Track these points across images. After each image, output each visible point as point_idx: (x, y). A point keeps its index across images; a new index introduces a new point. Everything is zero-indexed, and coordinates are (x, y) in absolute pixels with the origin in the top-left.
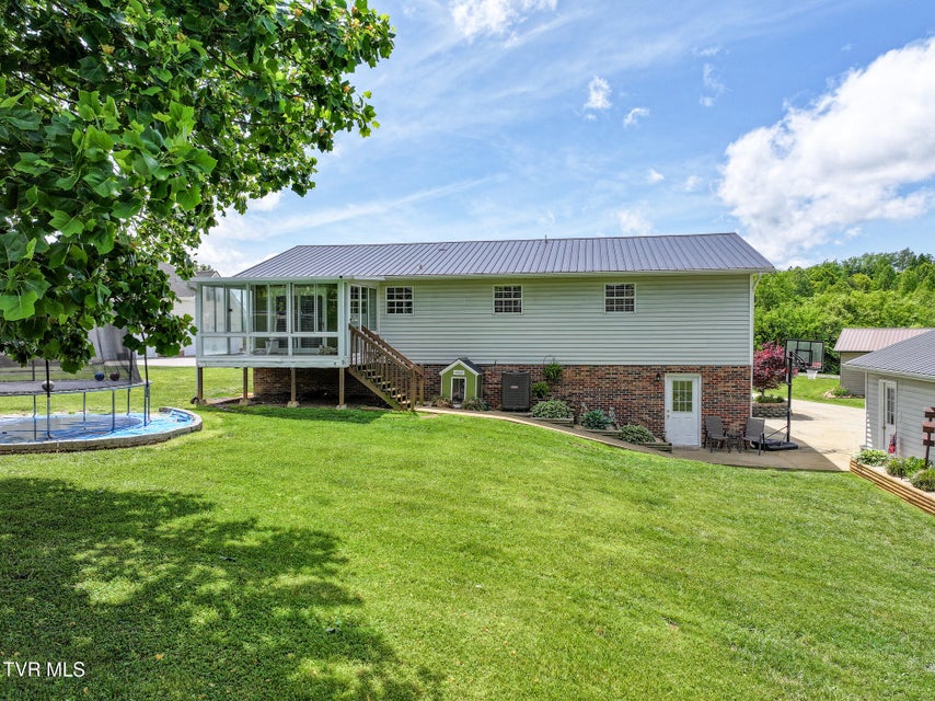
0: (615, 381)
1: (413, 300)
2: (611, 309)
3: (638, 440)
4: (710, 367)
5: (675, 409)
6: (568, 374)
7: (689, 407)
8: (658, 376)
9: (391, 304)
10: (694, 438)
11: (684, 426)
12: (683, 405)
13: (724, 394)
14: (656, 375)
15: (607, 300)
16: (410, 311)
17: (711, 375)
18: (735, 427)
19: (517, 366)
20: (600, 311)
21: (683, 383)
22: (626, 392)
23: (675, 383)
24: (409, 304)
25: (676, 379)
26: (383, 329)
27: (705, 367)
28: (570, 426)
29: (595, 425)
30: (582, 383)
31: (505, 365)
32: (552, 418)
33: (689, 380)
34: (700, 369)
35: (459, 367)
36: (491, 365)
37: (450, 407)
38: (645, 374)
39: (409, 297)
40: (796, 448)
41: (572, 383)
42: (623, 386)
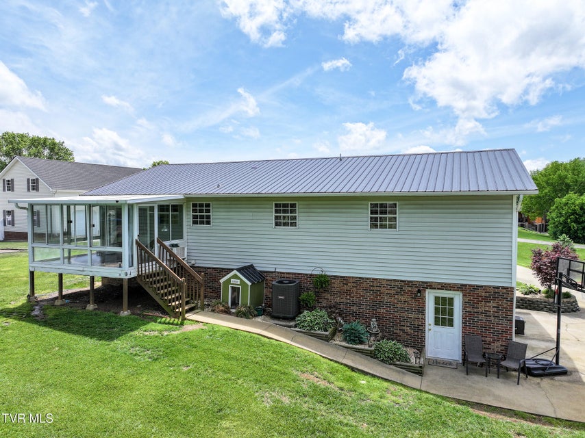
0: (380, 294)
1: (211, 214)
2: (376, 227)
4: (470, 285)
5: (437, 323)
6: (337, 283)
7: (451, 324)
8: (419, 291)
9: (195, 217)
10: (455, 354)
11: (444, 340)
12: (444, 318)
13: (485, 313)
14: (417, 290)
15: (371, 218)
16: (208, 223)
17: (472, 294)
19: (293, 274)
20: (365, 227)
21: (444, 299)
22: (388, 305)
23: (437, 299)
24: (208, 217)
25: (438, 295)
26: (189, 237)
27: (465, 285)
28: (326, 339)
30: (348, 293)
31: (283, 273)
33: (451, 296)
34: (461, 288)
35: (235, 277)
36: (272, 272)
38: (407, 289)
39: (208, 211)
40: (564, 373)
41: (341, 293)
42: (386, 299)
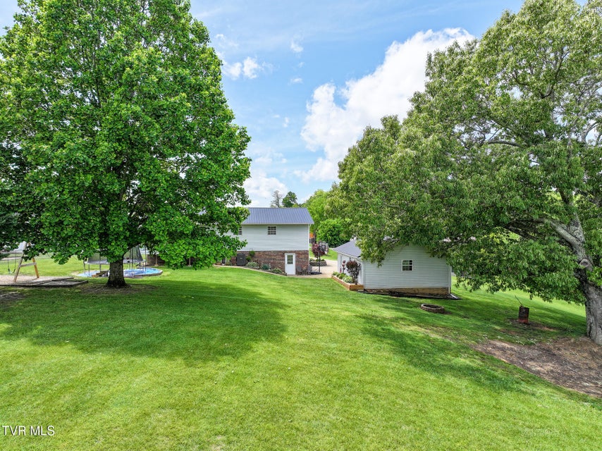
0: (271, 256)
2: (270, 234)
3: (278, 272)
4: (298, 251)
5: (288, 263)
6: (257, 254)
7: (292, 263)
10: (293, 272)
11: (290, 269)
12: (290, 262)
13: (301, 259)
14: (282, 253)
15: (268, 231)
17: (299, 253)
18: (304, 268)
20: (266, 235)
21: (290, 256)
22: (274, 259)
25: (288, 255)
28: (259, 269)
29: (266, 269)
30: (261, 256)
32: (253, 267)
33: (292, 255)
34: (295, 252)
37: (221, 265)
38: (280, 253)
40: (321, 274)
41: (258, 257)
42: (273, 257)
